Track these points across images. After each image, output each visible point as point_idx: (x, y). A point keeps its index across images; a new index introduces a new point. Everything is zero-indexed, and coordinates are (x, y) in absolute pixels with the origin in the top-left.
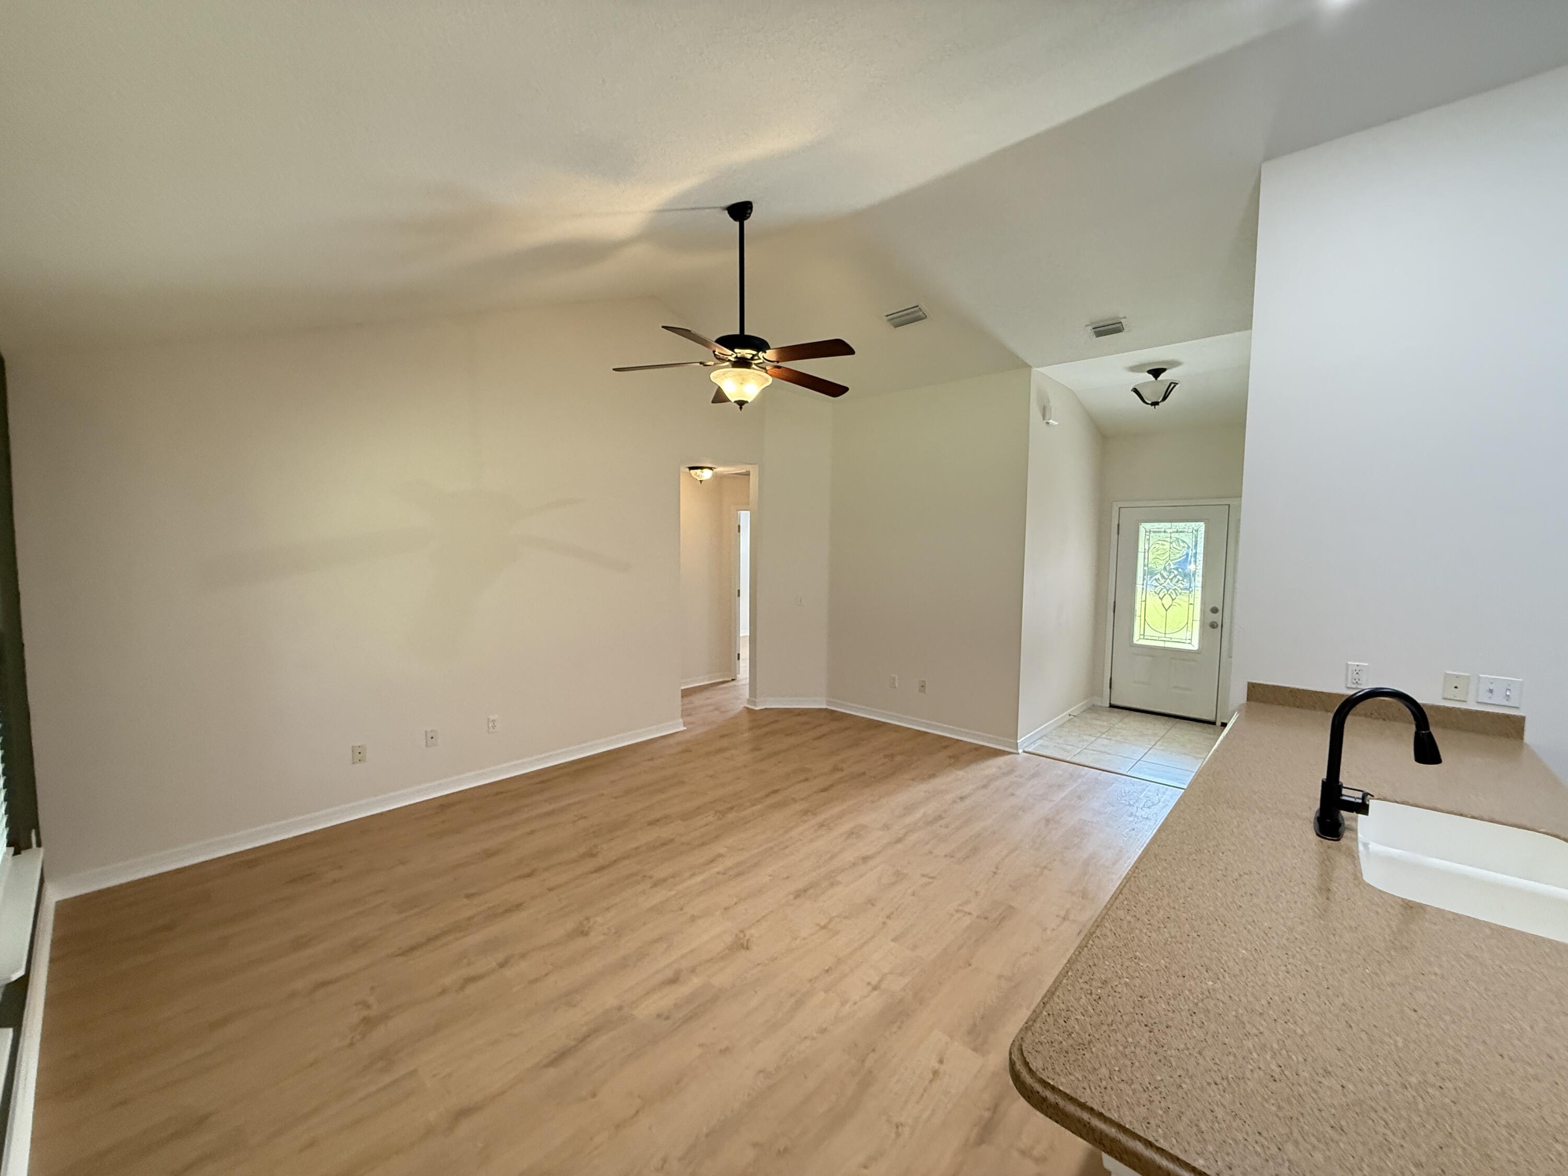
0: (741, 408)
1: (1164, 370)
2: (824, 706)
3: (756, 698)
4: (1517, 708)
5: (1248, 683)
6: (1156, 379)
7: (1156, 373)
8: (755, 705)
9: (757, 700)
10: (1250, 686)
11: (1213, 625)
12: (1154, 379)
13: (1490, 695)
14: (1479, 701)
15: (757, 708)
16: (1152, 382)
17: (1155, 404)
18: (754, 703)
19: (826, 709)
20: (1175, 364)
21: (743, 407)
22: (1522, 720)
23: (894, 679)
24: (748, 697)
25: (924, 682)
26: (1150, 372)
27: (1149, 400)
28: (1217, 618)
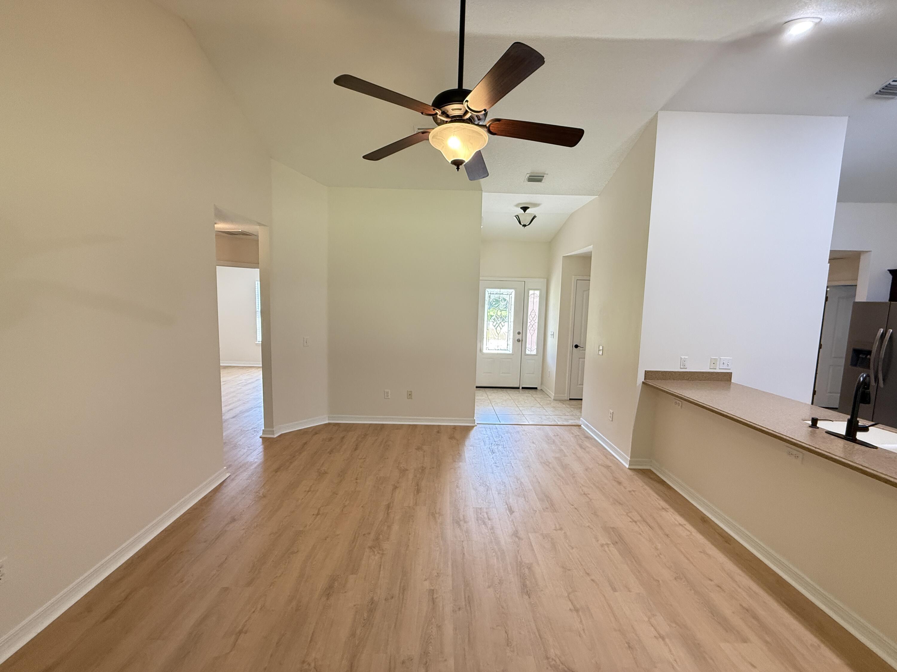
0: (458, 169)
1: (528, 208)
2: (327, 422)
3: (273, 428)
4: (730, 369)
5: (645, 371)
6: (525, 212)
7: (525, 209)
8: (273, 434)
9: (274, 429)
10: (646, 373)
11: (519, 341)
12: (523, 212)
13: (723, 365)
14: (720, 368)
15: (276, 436)
16: (523, 214)
17: (524, 226)
18: (273, 433)
19: (329, 423)
20: (535, 205)
21: (460, 167)
22: (731, 373)
23: (387, 393)
24: (263, 429)
25: (411, 392)
26: (521, 208)
27: (523, 223)
28: (520, 337)
